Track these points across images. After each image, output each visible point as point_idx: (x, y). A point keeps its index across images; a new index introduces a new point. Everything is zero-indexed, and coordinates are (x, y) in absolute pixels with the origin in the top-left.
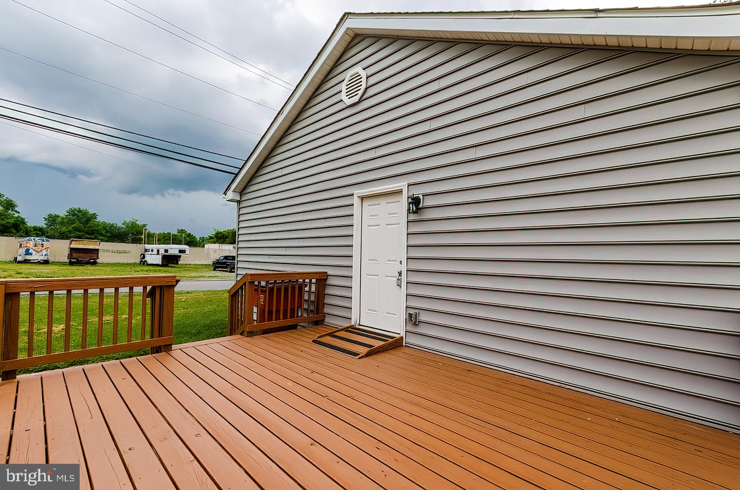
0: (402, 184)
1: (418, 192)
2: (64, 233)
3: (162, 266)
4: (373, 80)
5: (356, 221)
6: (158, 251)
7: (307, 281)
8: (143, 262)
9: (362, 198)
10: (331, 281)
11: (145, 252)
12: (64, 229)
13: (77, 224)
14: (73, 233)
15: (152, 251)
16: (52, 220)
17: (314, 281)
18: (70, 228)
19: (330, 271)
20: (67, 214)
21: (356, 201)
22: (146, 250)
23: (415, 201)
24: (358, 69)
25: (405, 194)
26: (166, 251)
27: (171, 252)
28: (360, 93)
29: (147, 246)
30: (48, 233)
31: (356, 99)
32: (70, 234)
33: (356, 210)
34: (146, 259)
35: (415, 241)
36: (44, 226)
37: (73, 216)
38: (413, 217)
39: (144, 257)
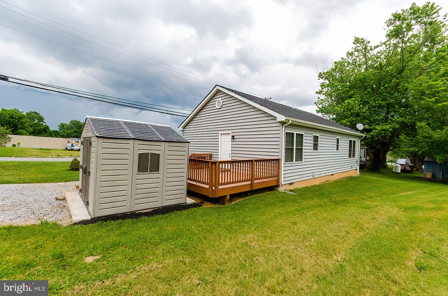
0: (230, 132)
1: (234, 134)
2: (69, 134)
4: (224, 103)
5: (219, 140)
7: (207, 156)
9: (221, 134)
10: (213, 156)
12: (69, 132)
13: (75, 129)
14: (74, 134)
16: (62, 126)
17: (208, 156)
18: (72, 131)
19: (213, 153)
20: (70, 123)
21: (220, 135)
23: (233, 137)
24: (220, 99)
25: (231, 135)
28: (221, 106)
30: (60, 134)
31: (219, 107)
32: (72, 134)
33: (220, 137)
35: (233, 146)
36: (58, 130)
37: (73, 124)
38: (232, 140)
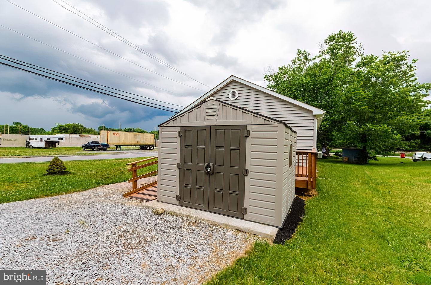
3: (45, 148)
4: (240, 95)
6: (41, 139)
8: (28, 146)
11: (30, 140)
15: (36, 139)
22: (30, 139)
24: (235, 90)
26: (49, 139)
27: (52, 140)
28: (236, 97)
29: (31, 136)
31: (234, 99)
34: (30, 144)
39: (29, 143)
